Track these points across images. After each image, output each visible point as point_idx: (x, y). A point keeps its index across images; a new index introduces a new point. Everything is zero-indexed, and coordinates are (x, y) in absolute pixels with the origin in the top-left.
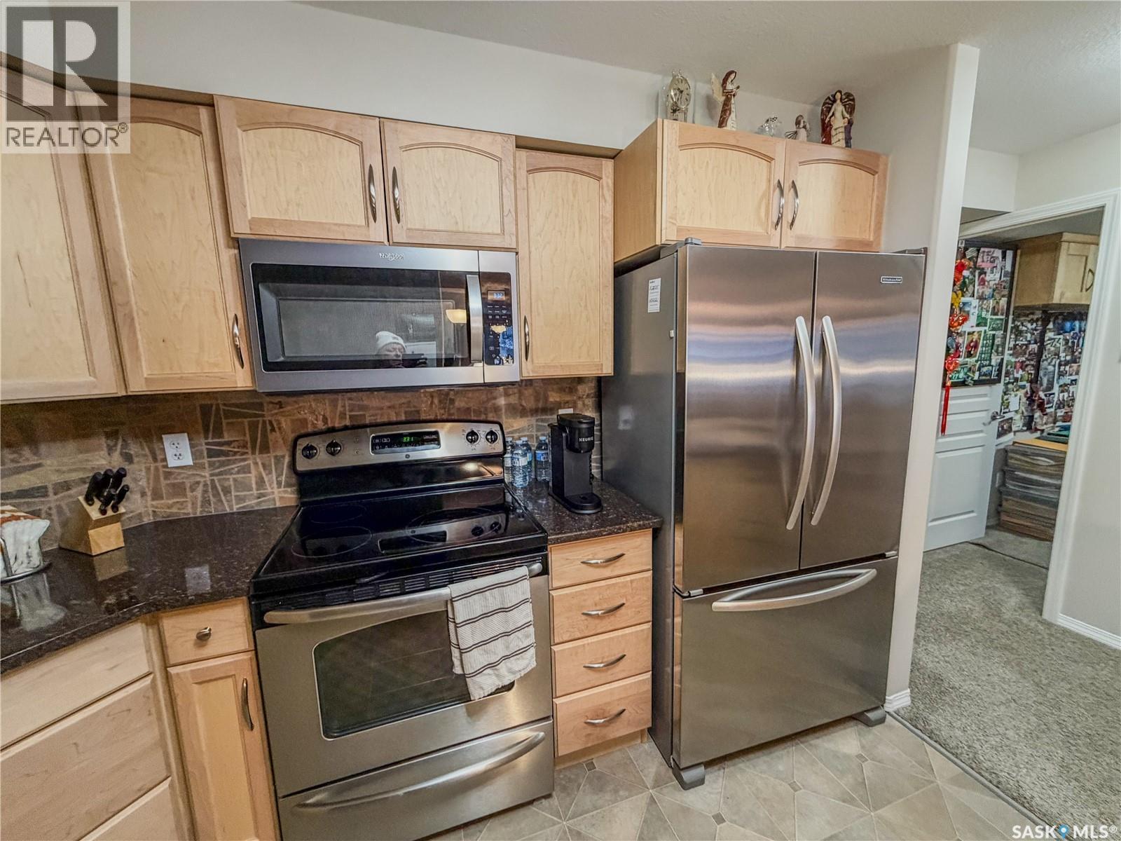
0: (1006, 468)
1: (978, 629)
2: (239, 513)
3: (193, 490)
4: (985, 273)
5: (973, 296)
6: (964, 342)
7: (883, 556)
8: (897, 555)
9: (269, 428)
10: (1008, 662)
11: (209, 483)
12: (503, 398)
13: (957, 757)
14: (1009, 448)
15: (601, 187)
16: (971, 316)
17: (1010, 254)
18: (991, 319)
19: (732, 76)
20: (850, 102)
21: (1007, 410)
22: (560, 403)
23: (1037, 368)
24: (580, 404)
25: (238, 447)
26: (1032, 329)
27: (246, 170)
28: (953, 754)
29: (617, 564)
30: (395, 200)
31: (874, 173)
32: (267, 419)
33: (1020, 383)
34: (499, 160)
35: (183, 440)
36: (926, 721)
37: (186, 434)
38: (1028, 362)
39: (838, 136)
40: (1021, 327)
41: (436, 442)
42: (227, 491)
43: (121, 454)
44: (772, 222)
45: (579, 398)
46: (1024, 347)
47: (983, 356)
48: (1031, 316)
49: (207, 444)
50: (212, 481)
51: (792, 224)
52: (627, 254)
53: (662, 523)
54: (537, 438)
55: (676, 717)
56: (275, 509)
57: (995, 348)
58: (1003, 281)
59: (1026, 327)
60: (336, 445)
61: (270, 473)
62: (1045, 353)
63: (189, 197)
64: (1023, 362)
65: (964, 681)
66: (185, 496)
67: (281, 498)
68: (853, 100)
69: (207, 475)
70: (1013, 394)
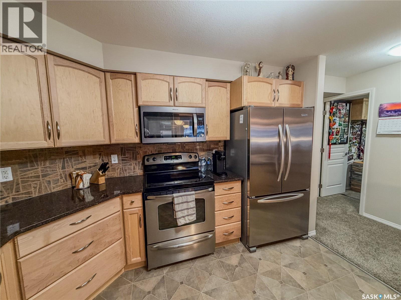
0: (351, 170)
1: (339, 217)
2: (128, 176)
3: (117, 170)
4: (341, 110)
5: (337, 117)
6: (335, 131)
7: (305, 190)
8: (310, 190)
9: (137, 153)
10: (346, 225)
11: (121, 168)
12: (198, 146)
13: (327, 247)
14: (352, 164)
15: (227, 90)
16: (337, 123)
17: (348, 105)
18: (343, 124)
19: (261, 63)
20: (293, 68)
21: (351, 152)
22: (214, 148)
23: (360, 139)
24: (219, 148)
25: (129, 159)
26: (358, 127)
27: (142, 90)
28: (326, 246)
29: (232, 190)
30: (176, 95)
31: (300, 86)
32: (137, 151)
33: (355, 144)
34: (201, 85)
35: (116, 156)
36: (320, 238)
37: (117, 155)
38: (357, 137)
39: (290, 77)
40: (354, 126)
41: (181, 158)
42: (126, 170)
43: (102, 159)
44: (272, 100)
45: (220, 146)
46: (356, 133)
47: (341, 135)
48: (357, 123)
49: (122, 157)
50: (122, 167)
51: (278, 100)
52: (234, 108)
53: (244, 179)
54: (207, 157)
55: (248, 235)
56: (137, 176)
57: (345, 133)
58: (347, 113)
59: (356, 126)
60: (155, 158)
61: (137, 166)
62: (363, 134)
63: (128, 95)
64: (355, 137)
65: (333, 229)
66: (115, 171)
67: (139, 173)
68: (294, 67)
69: (121, 166)
70: (353, 147)
